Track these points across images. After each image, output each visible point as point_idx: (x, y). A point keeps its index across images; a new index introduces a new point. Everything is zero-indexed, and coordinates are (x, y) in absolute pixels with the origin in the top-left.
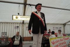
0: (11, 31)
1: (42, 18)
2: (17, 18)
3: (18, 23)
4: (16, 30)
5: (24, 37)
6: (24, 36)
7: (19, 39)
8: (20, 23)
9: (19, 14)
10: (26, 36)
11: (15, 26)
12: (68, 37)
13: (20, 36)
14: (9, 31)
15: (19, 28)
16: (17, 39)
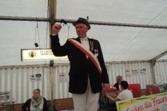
0: (22, 88)
1: (94, 52)
2: (32, 56)
3: (38, 67)
4: (36, 83)
5: (55, 100)
6: (57, 98)
7: (41, 107)
8: (44, 66)
9: (36, 45)
10: (61, 98)
11: (31, 74)
12: (164, 96)
13: (44, 99)
14: (17, 88)
15: (41, 78)
16: (36, 107)
